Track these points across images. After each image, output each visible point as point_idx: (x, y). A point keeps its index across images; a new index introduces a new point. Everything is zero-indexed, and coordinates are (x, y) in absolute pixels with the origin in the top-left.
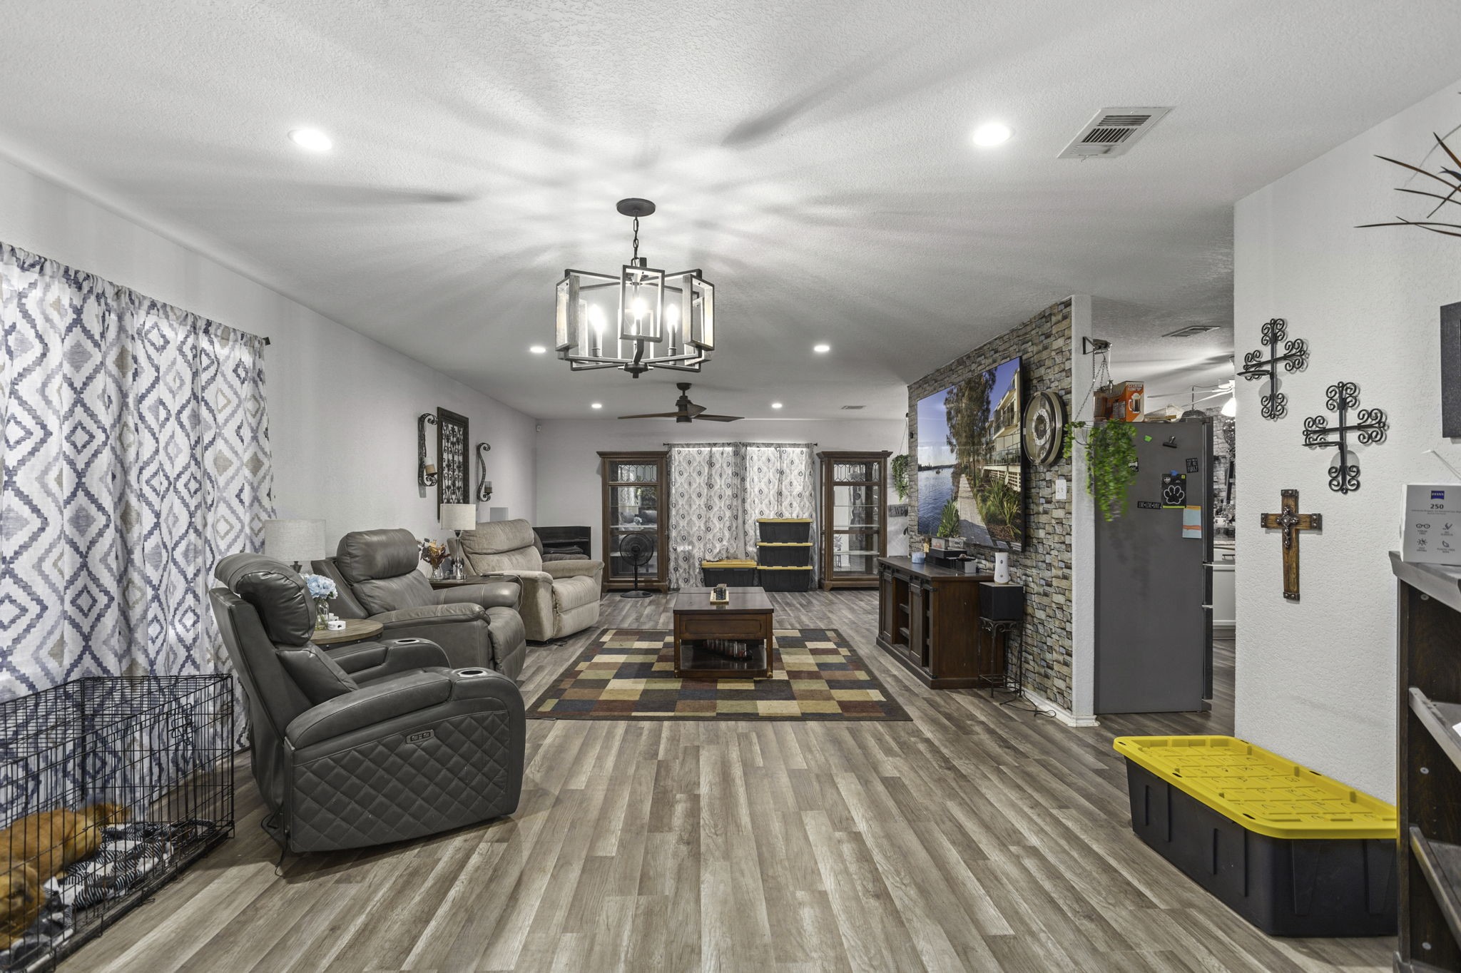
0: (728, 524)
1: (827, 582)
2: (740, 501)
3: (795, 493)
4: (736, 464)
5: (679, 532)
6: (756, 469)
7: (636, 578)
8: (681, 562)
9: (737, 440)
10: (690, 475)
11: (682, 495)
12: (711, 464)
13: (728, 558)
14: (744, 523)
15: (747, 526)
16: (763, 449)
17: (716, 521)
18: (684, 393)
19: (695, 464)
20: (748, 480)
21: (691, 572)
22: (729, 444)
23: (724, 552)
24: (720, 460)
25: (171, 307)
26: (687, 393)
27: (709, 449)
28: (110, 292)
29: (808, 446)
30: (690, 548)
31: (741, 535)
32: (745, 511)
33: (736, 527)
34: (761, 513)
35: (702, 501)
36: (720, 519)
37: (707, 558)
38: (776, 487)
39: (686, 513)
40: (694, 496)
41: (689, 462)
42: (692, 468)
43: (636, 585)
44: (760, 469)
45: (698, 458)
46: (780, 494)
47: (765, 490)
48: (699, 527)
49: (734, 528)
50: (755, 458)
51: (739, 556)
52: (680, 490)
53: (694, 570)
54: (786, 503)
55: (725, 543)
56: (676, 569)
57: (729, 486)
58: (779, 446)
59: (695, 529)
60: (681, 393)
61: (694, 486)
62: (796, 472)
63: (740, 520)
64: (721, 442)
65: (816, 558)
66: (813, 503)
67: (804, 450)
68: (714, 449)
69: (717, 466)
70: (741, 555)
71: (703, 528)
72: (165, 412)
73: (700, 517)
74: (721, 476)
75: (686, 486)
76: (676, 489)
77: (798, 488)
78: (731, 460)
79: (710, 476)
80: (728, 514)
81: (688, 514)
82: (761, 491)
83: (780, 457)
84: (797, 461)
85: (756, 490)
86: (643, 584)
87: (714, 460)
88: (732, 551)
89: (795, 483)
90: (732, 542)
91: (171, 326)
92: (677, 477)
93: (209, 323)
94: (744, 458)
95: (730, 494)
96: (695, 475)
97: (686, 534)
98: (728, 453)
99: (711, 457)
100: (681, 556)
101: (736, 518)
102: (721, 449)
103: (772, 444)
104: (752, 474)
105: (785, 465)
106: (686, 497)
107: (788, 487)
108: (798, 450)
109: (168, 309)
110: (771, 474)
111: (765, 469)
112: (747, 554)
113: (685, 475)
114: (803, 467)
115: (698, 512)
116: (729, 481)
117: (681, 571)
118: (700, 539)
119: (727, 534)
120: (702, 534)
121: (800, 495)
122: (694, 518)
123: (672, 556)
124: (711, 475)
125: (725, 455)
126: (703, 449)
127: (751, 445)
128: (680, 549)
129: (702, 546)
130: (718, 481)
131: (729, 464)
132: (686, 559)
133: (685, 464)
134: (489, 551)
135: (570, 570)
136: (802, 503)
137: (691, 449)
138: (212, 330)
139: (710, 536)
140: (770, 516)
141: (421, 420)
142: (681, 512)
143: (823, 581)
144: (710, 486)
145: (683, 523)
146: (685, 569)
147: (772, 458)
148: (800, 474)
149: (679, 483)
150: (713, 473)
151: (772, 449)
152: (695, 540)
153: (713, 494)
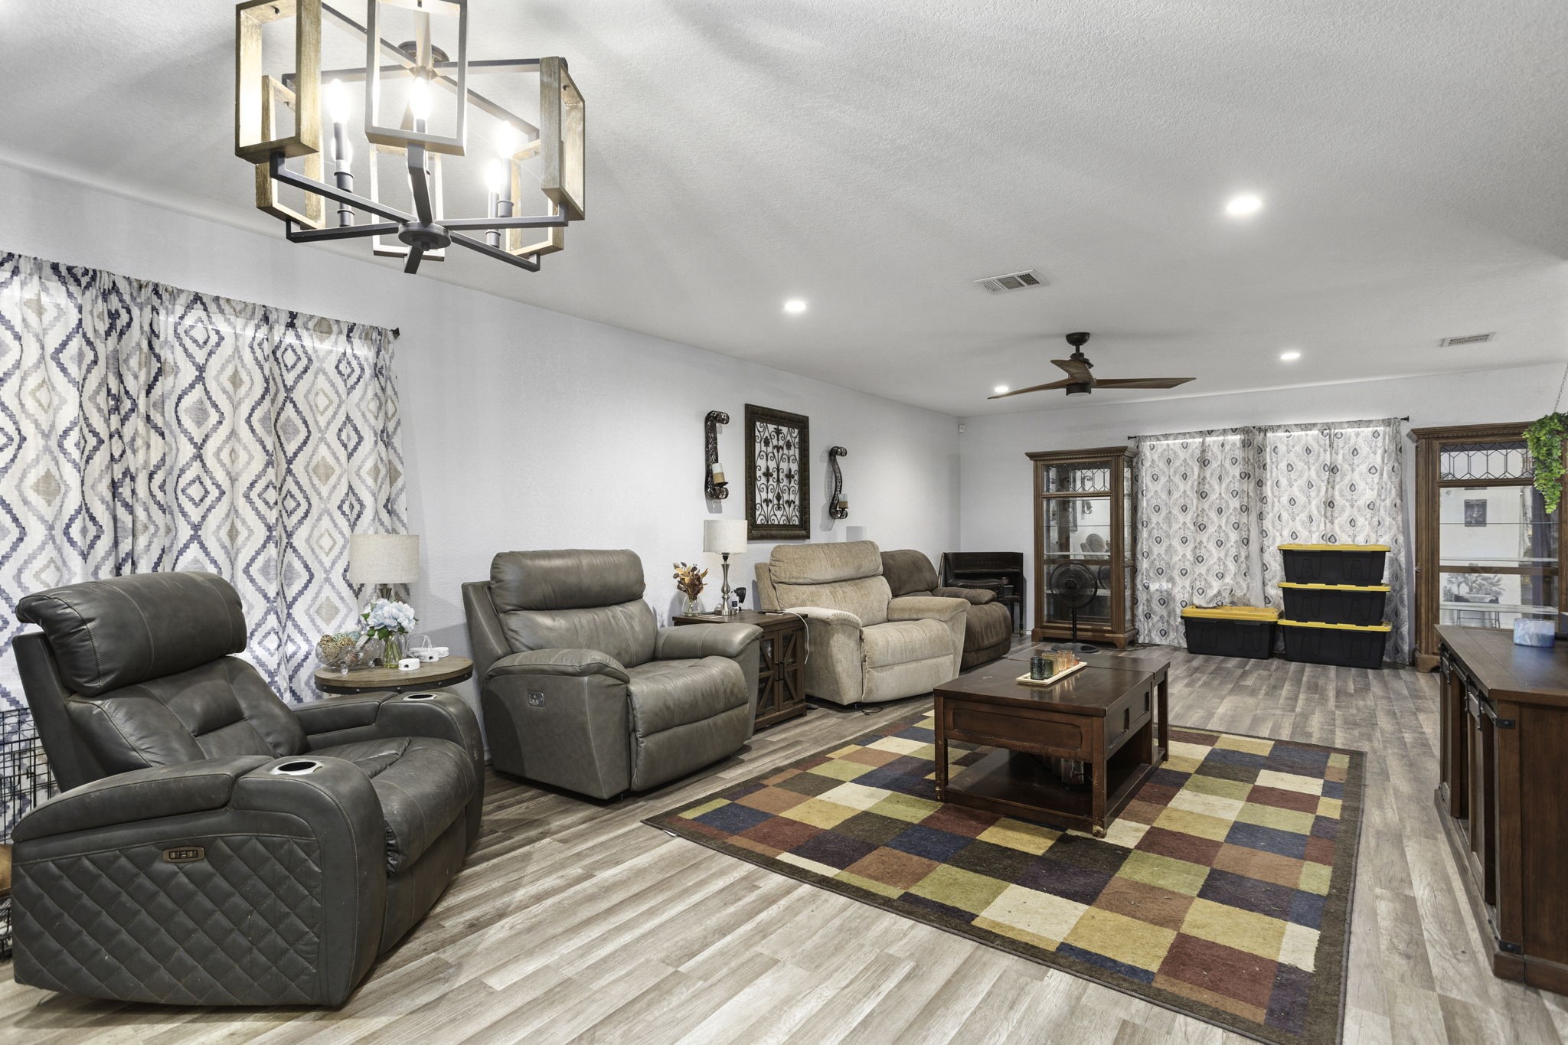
0: (1233, 552)
1: (1424, 656)
2: (1254, 517)
3: (1362, 502)
4: (1246, 461)
5: (1153, 562)
6: (1283, 466)
7: (1074, 624)
8: (1155, 605)
9: (1249, 424)
10: (1170, 480)
11: (1157, 509)
12: (1204, 462)
13: (1233, 603)
14: (1262, 550)
15: (1266, 556)
16: (1297, 433)
17: (1212, 547)
18: (1078, 349)
19: (1178, 464)
20: (1269, 483)
21: (1172, 622)
22: (1234, 431)
23: (1226, 594)
24: (1219, 454)
25: (228, 300)
26: (1082, 349)
27: (1201, 440)
28: (123, 286)
29: (1387, 422)
30: (1170, 585)
31: (1256, 569)
32: (1263, 533)
33: (1247, 557)
34: (1294, 535)
35: (1189, 518)
36: (1219, 544)
37: (1196, 602)
38: (1323, 492)
39: (1163, 536)
40: (1176, 511)
41: (1169, 461)
42: (1172, 470)
43: (1074, 635)
44: (1290, 467)
45: (1182, 455)
46: (1331, 504)
47: (1301, 499)
48: (1184, 555)
49: (1243, 558)
50: (1282, 448)
51: (1253, 601)
52: (1154, 502)
53: (1175, 620)
54: (1341, 520)
55: (1228, 580)
56: (1148, 616)
57: (1235, 494)
58: (1328, 426)
59: (1176, 559)
60: (1073, 349)
61: (1176, 495)
62: (1364, 468)
63: (1254, 547)
64: (1221, 427)
65: (1406, 613)
66: (1400, 518)
67: (1381, 429)
68: (1209, 439)
69: (1214, 465)
70: (1257, 599)
71: (1190, 556)
72: (217, 415)
73: (1184, 540)
74: (1220, 478)
75: (1164, 496)
76: (1148, 501)
77: (1367, 493)
78: (1239, 454)
79: (1202, 480)
80: (1234, 536)
81: (1168, 536)
82: (1292, 501)
83: (1331, 445)
84: (1364, 450)
85: (1285, 499)
86: (1090, 634)
87: (1209, 456)
88: (1239, 593)
89: (1361, 485)
90: (1240, 580)
91: (228, 320)
92: (1149, 484)
93: (293, 316)
94: (1261, 450)
95: (1238, 506)
96: (1177, 479)
97: (1163, 565)
98: (1234, 444)
99: (1203, 451)
100: (1156, 597)
101: (1246, 542)
102: (1221, 438)
103: (1314, 425)
104: (1276, 472)
105: (1340, 457)
106: (1164, 512)
107: (1347, 493)
108: (1367, 431)
109: (222, 302)
110: (1313, 473)
111: (1299, 465)
112: (1267, 600)
113: (1163, 480)
114: (1377, 460)
115: (1181, 533)
116: (1236, 486)
117: (1155, 619)
118: (1184, 573)
119: (1232, 567)
120: (1188, 566)
121: (1371, 506)
122: (1176, 543)
123: (1142, 596)
124: (1204, 479)
125: (1227, 447)
126: (1189, 441)
127: (1273, 429)
128: (1154, 587)
129: (1187, 584)
130: (1216, 487)
131: (1234, 461)
132: (1164, 602)
133: (1162, 465)
134: (801, 581)
135: (920, 610)
136: (1376, 519)
137: (1171, 442)
138: (298, 322)
139: (1201, 569)
140: (1311, 540)
141: (713, 421)
142: (1155, 533)
143: (1417, 654)
144: (1203, 495)
145: (1157, 550)
146: (1162, 617)
147: (1315, 447)
148: (1371, 470)
149: (1152, 491)
150: (1208, 476)
151: (1315, 432)
152: (1176, 574)
153: (1206, 507)
